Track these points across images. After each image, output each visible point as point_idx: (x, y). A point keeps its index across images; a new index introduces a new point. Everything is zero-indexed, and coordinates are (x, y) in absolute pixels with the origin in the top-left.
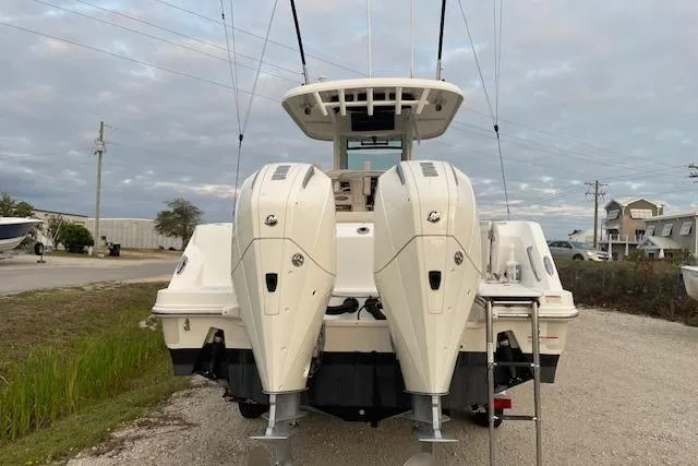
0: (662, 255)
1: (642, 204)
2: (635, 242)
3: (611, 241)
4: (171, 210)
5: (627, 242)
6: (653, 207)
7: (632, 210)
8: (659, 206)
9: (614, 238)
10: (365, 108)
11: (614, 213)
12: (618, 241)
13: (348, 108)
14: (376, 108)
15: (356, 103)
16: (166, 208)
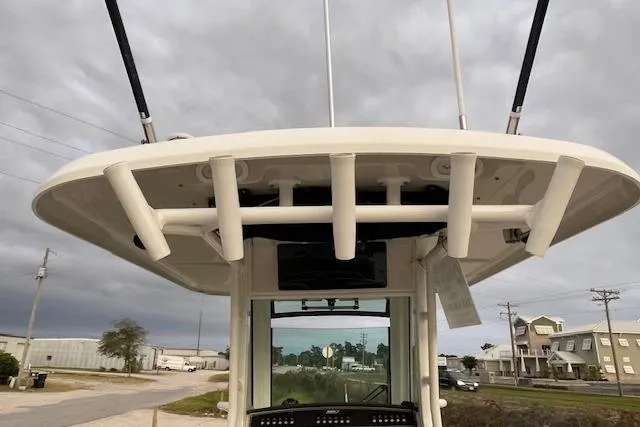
0: (570, 369)
1: (544, 321)
2: (543, 356)
3: (523, 356)
4: (117, 330)
5: (536, 356)
6: (553, 324)
7: (536, 326)
8: (558, 323)
9: (525, 352)
10: (323, 233)
11: (521, 329)
12: (529, 356)
13: (251, 231)
14: (365, 230)
15: (287, 212)
16: (112, 329)
